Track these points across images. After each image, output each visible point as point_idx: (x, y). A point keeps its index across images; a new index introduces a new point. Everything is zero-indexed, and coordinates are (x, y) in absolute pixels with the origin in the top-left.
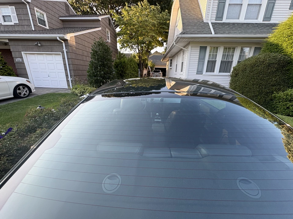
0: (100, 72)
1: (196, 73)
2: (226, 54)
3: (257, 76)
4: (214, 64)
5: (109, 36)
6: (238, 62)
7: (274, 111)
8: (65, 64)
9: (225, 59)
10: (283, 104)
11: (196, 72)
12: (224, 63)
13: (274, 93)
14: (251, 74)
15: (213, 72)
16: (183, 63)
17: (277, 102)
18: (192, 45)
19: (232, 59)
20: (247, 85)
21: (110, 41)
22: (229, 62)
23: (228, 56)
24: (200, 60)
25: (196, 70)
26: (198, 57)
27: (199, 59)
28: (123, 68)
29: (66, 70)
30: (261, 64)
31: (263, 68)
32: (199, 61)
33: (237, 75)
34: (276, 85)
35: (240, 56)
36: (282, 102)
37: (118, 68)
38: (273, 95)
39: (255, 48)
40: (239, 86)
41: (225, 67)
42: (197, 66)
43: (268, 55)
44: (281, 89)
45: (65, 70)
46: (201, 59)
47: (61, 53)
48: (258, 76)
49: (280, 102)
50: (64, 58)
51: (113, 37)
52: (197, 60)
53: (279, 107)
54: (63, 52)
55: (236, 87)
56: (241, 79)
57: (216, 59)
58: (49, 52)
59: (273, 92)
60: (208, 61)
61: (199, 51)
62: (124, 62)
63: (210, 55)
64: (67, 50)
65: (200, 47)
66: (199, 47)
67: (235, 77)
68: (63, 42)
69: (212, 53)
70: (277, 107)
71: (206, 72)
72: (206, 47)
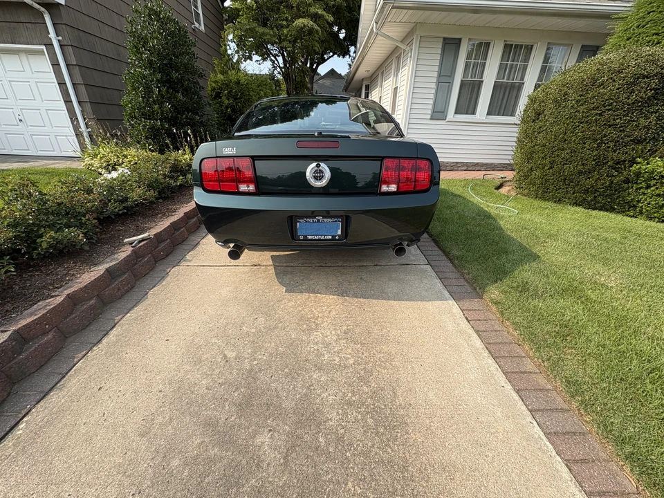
0: (161, 104)
1: (429, 117)
2: (507, 64)
3: (597, 114)
4: (476, 91)
5: (200, 11)
6: (537, 86)
7: (628, 211)
8: (62, 84)
9: (503, 78)
10: (657, 192)
11: (430, 112)
12: (501, 88)
13: (639, 163)
14: (581, 109)
15: (474, 113)
16: (396, 89)
17: (640, 188)
18: (423, 34)
19: (522, 79)
20: (565, 140)
21: (202, 28)
22: (513, 85)
23: (513, 70)
24: (442, 79)
25: (431, 107)
26: (437, 69)
27: (440, 75)
28: (236, 99)
29: (68, 101)
30: (611, 78)
31: (618, 89)
32: (438, 83)
33: (539, 114)
34: (645, 140)
35: (543, 70)
36: (654, 185)
37: (221, 98)
38: (635, 168)
39: (583, 46)
40: (544, 146)
41: (503, 99)
42: (432, 96)
43: (635, 51)
44: (656, 151)
45: (65, 101)
46: (444, 77)
47: (43, 47)
48: (600, 115)
49: (648, 187)
50: (55, 65)
51: (212, 18)
52: (435, 80)
53: (646, 200)
54: (49, 45)
55: (536, 147)
56: (552, 125)
57: (481, 78)
58: (5, 43)
59: (634, 159)
60: (463, 84)
61: (439, 51)
62: (238, 83)
63: (467, 65)
64: (60, 38)
65: (445, 39)
66: (442, 40)
67: (534, 120)
68: (42, 9)
69: (473, 61)
70: (638, 201)
71: (456, 113)
72: (460, 40)
